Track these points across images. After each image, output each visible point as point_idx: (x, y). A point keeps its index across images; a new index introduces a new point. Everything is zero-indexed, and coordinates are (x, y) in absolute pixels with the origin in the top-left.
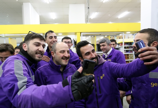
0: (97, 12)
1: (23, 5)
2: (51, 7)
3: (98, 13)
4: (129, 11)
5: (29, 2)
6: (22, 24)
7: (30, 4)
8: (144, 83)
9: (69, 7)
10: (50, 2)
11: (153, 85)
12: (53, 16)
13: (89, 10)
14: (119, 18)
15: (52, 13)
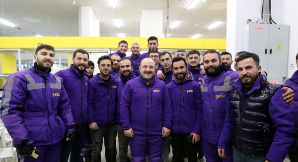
0: (179, 20)
1: (80, 8)
2: (117, 13)
3: (181, 21)
4: (222, 21)
5: (89, 5)
6: (78, 35)
7: (90, 7)
8: (211, 96)
9: (141, 13)
10: (117, 6)
11: (217, 97)
12: (118, 23)
13: (168, 20)
14: (209, 29)
15: (117, 19)
